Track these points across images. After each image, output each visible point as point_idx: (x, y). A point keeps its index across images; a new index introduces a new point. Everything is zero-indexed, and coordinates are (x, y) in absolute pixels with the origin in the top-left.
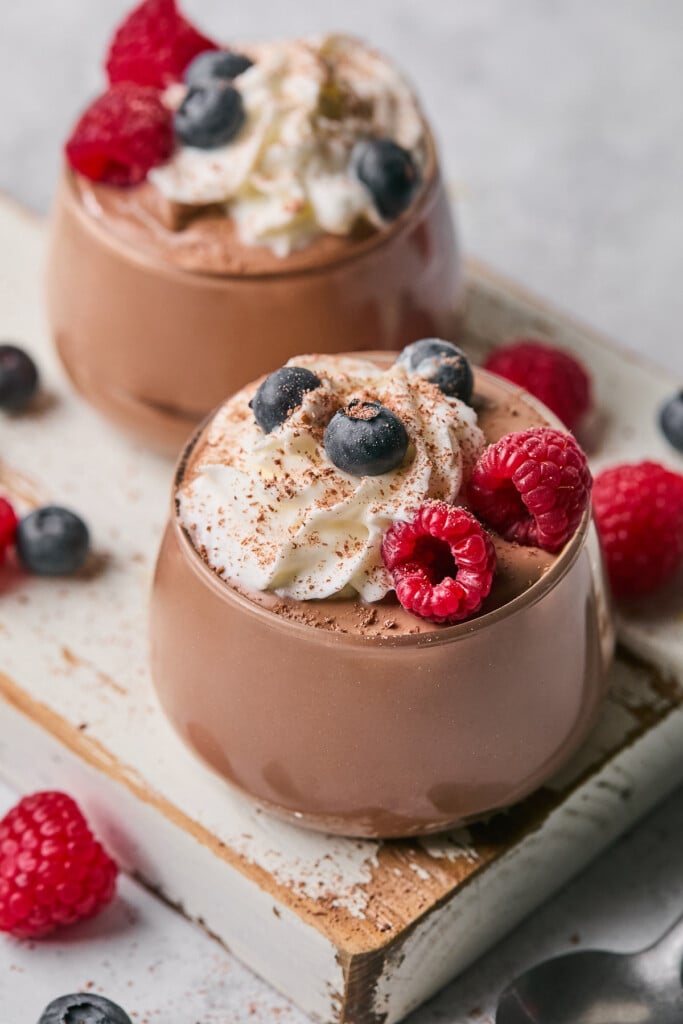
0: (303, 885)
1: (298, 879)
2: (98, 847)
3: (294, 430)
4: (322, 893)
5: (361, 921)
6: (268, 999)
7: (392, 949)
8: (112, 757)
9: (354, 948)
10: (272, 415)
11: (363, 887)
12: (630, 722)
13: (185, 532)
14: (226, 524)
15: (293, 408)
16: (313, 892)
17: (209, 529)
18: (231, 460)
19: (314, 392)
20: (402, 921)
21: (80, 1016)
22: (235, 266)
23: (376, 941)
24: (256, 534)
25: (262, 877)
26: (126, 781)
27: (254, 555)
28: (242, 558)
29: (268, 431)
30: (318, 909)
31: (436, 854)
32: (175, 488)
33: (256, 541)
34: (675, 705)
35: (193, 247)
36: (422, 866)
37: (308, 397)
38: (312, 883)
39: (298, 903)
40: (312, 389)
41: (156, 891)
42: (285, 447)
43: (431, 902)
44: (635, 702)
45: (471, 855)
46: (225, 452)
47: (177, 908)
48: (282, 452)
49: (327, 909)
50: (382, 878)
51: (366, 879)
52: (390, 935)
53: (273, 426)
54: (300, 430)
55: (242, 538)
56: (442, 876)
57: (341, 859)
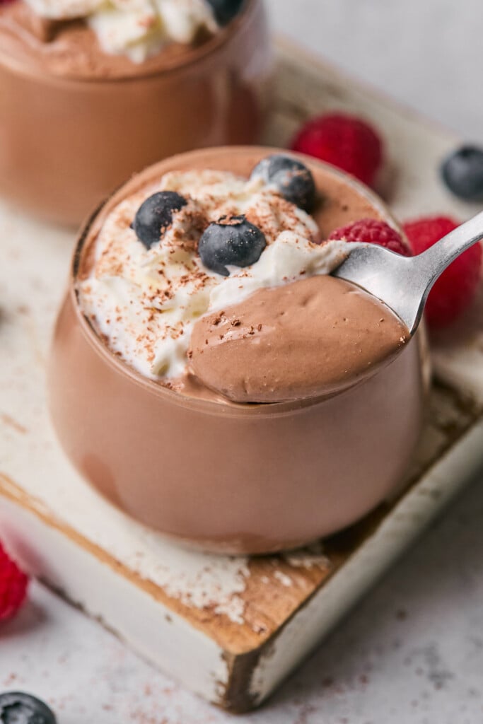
0: (189, 595)
1: (185, 590)
2: (13, 566)
3: (170, 249)
4: (206, 602)
5: (239, 626)
6: (159, 682)
7: (266, 647)
8: (21, 489)
9: (236, 649)
10: (149, 233)
11: (238, 595)
12: (440, 439)
13: (86, 318)
14: (123, 320)
15: (166, 226)
16: (199, 602)
17: (108, 322)
18: (121, 266)
19: (182, 212)
20: (274, 623)
21: (13, 713)
22: (98, 72)
23: (253, 642)
24: (148, 332)
25: (155, 590)
26: (34, 510)
27: (146, 351)
28: (137, 350)
29: (149, 248)
30: (204, 616)
31: (295, 562)
32: (73, 279)
33: (148, 338)
34: (474, 420)
35: (63, 56)
36: (285, 572)
37: (177, 217)
38: (197, 593)
39: (187, 612)
40: (179, 210)
41: (59, 592)
42: (165, 260)
43: (295, 604)
44: (442, 420)
45: (323, 562)
46: (114, 258)
47: (79, 607)
48: (163, 264)
49: (211, 617)
50: (253, 586)
51: (240, 587)
52: (265, 636)
53: (151, 242)
54: (175, 248)
55: (137, 336)
56: (302, 582)
57: (218, 571)
